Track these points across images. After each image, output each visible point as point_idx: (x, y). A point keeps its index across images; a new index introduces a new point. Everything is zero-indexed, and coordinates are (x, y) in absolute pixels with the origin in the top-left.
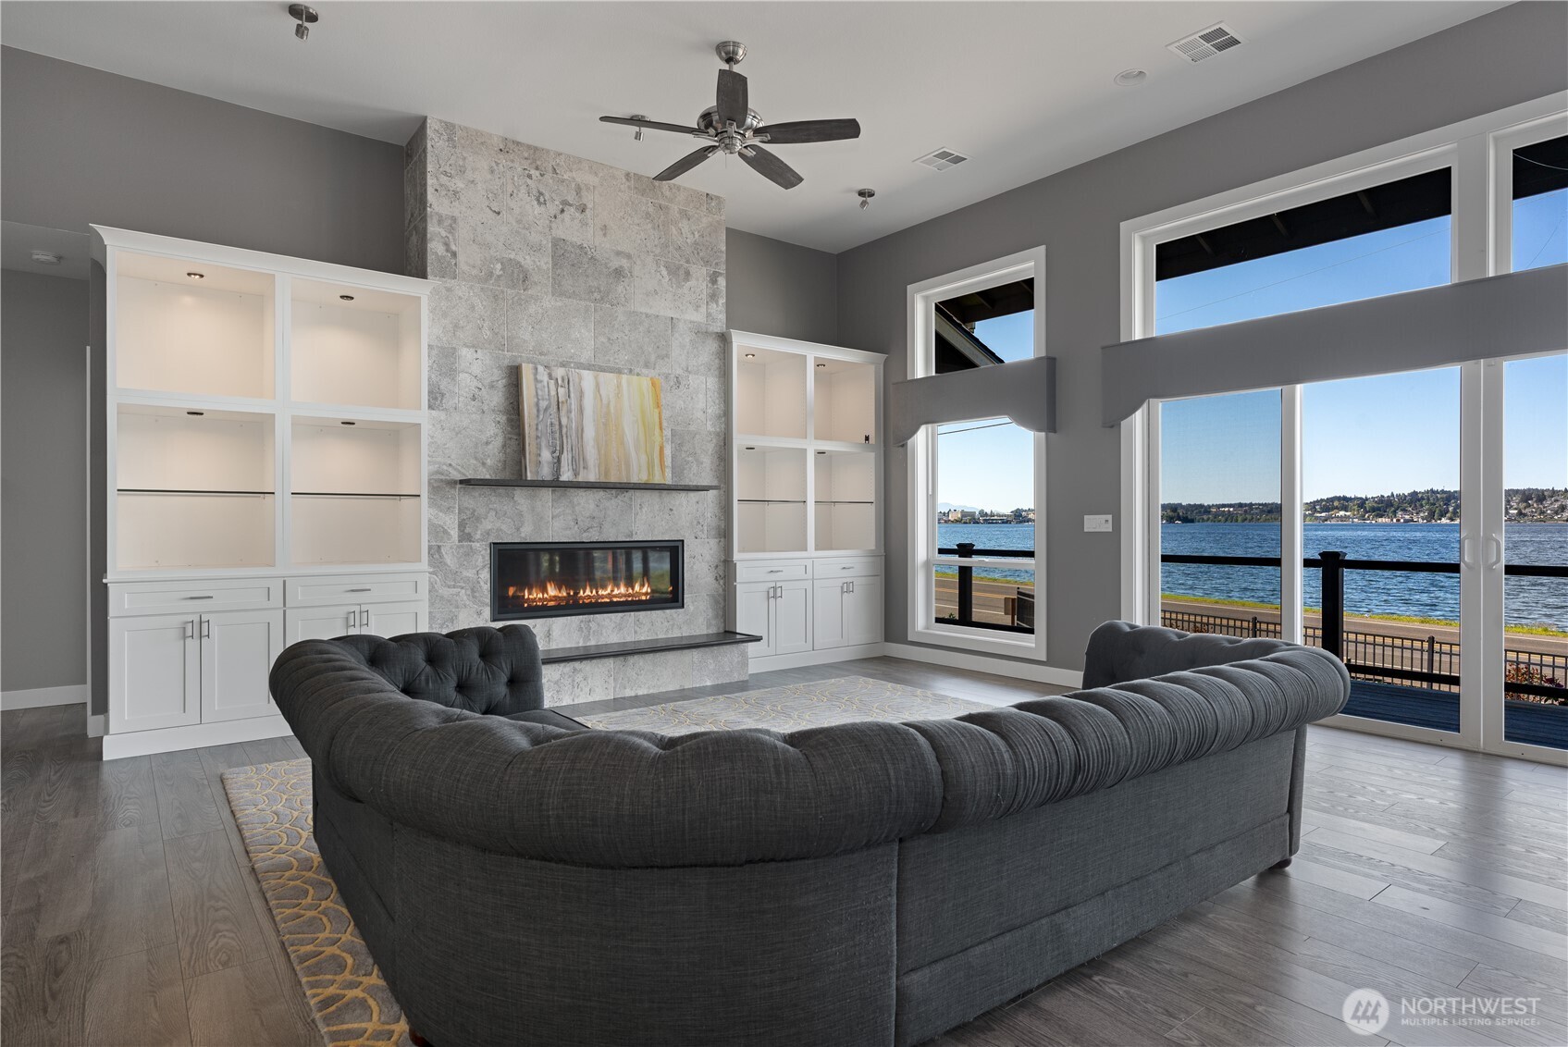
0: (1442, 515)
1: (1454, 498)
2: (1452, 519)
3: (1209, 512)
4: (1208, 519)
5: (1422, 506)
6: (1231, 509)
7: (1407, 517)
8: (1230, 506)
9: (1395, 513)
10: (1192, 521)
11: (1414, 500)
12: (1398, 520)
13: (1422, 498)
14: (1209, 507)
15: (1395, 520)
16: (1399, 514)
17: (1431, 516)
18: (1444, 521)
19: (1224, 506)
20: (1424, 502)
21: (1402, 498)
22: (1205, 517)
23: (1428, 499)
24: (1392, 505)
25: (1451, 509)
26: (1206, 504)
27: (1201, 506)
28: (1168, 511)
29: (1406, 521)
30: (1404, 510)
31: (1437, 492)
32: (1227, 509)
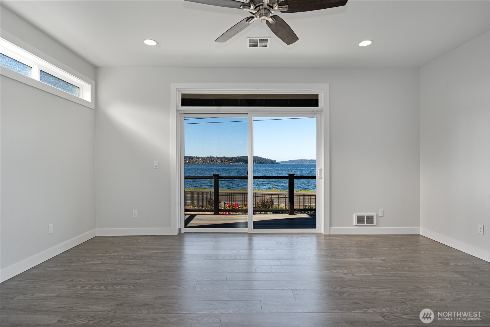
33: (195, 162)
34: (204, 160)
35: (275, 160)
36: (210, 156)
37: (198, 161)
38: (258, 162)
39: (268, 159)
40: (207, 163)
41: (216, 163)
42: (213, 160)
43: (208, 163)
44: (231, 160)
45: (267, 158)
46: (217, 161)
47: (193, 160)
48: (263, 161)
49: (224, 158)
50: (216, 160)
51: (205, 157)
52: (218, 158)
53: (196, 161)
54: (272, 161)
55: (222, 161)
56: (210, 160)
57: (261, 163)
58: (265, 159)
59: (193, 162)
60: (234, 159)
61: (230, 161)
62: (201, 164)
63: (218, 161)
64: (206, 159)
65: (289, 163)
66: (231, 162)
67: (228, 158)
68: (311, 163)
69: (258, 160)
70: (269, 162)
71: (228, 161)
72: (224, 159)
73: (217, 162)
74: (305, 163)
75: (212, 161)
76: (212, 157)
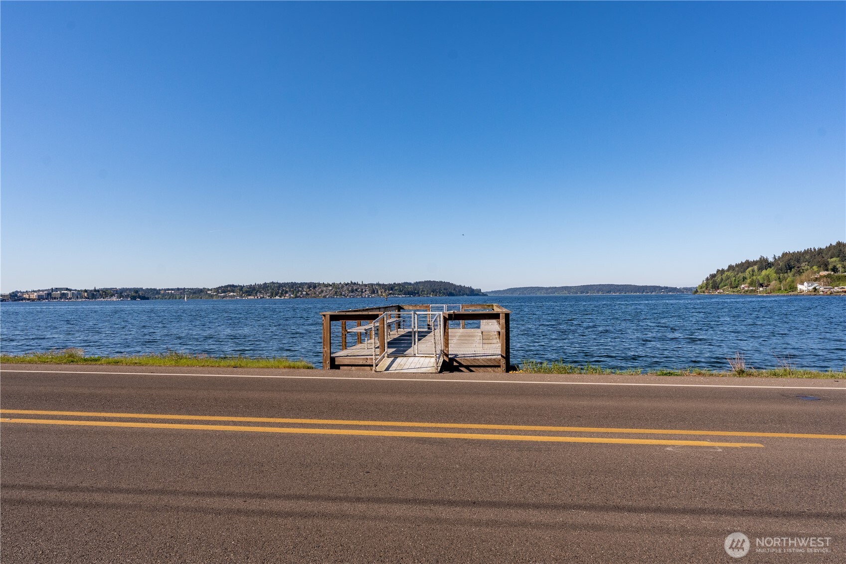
0: (276, 295)
1: (282, 286)
2: (280, 297)
3: (160, 293)
4: (159, 297)
5: (268, 290)
6: (173, 292)
7: (262, 296)
8: (172, 290)
9: (256, 293)
10: (148, 299)
11: (265, 287)
13: (268, 286)
14: (160, 290)
15: (256, 297)
16: (258, 294)
17: (271, 296)
18: (277, 297)
19: (168, 289)
20: (269, 288)
21: (260, 286)
22: (157, 296)
23: (271, 287)
24: (255, 290)
25: (280, 291)
26: (157, 288)
27: (155, 290)
28: (132, 292)
29: (261, 298)
30: (260, 292)
31: (275, 283)
32: (170, 292)
33: (320, 294)
34: (338, 290)
35: (478, 288)
36: (350, 282)
37: (326, 292)
38: (444, 293)
39: (466, 286)
40: (344, 295)
41: (361, 295)
42: (356, 290)
43: (346, 295)
44: (392, 290)
45: (463, 285)
46: (362, 292)
47: (317, 289)
48: (454, 290)
49: (378, 285)
50: (362, 289)
51: (341, 283)
52: (366, 285)
53: (322, 291)
54: (474, 289)
55: (373, 292)
56: (350, 289)
57: (451, 294)
58: (458, 286)
59: (315, 293)
60: (396, 288)
61: (389, 290)
62: (331, 297)
63: (366, 291)
64: (343, 287)
65: (507, 293)
66: (391, 293)
67: (386, 285)
68: (549, 293)
69: (445, 289)
70: (468, 292)
71: (385, 291)
72: (377, 287)
73: (364, 294)
74: (539, 294)
75: (352, 291)
76: (355, 283)
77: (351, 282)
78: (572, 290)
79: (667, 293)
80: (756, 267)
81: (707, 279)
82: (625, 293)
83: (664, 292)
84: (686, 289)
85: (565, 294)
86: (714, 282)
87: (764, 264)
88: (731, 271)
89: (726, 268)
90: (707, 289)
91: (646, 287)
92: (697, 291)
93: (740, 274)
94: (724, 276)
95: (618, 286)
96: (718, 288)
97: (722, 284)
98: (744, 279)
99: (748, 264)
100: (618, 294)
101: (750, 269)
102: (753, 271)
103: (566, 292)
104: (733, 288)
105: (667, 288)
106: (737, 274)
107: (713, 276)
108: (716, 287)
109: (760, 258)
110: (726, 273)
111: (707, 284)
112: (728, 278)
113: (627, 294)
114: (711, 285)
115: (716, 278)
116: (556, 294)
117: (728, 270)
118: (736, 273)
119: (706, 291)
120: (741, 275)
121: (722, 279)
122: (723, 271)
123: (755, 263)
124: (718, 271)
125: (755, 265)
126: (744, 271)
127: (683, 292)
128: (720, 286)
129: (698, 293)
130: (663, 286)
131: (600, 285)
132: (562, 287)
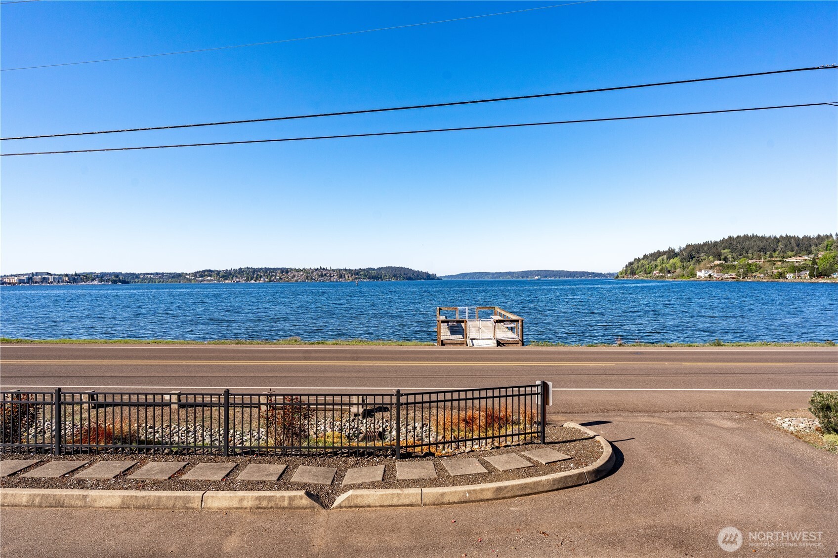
0: (252, 279)
1: (257, 271)
2: (255, 281)
3: (139, 277)
4: (138, 281)
5: (243, 275)
6: (152, 276)
7: (238, 280)
8: (151, 274)
9: (232, 278)
10: (128, 283)
11: (240, 272)
12: (234, 281)
13: (244, 271)
14: (139, 274)
15: (232, 282)
16: (234, 278)
17: (247, 280)
18: (253, 281)
19: (148, 274)
20: (244, 273)
21: (235, 271)
22: (136, 280)
23: (246, 272)
24: (231, 274)
25: (255, 276)
26: (137, 273)
27: (134, 274)
28: (113, 277)
29: (237, 282)
30: (236, 277)
31: (250, 268)
32: (149, 276)
33: (292, 278)
34: (309, 275)
35: (434, 273)
36: (319, 268)
37: (298, 277)
38: (404, 278)
39: (423, 271)
40: (314, 280)
41: (330, 279)
42: (325, 275)
43: (316, 279)
44: (357, 274)
45: (420, 271)
46: (331, 277)
47: (289, 274)
48: (413, 274)
49: (345, 270)
50: (331, 274)
51: (311, 269)
52: (334, 271)
53: (294, 276)
54: (430, 274)
55: (341, 277)
56: (319, 274)
57: (410, 279)
58: (416, 272)
59: (288, 278)
60: (361, 273)
61: (355, 275)
62: (303, 281)
63: (334, 276)
64: (313, 272)
65: (459, 278)
66: (357, 278)
67: (352, 270)
68: (495, 278)
69: (404, 274)
70: (425, 277)
71: (352, 276)
72: (344, 273)
73: (332, 279)
74: (486, 279)
75: (322, 276)
76: (324, 269)
77: (321, 268)
78: (515, 275)
79: (594, 278)
80: (665, 257)
81: (626, 266)
82: (559, 278)
83: (591, 277)
84: (609, 274)
85: (509, 278)
86: (632, 269)
87: (671, 254)
88: (645, 260)
89: (641, 257)
90: (626, 274)
91: (577, 272)
92: (618, 277)
93: (652, 262)
94: (640, 264)
95: (553, 271)
96: (635, 274)
97: (638, 271)
98: (656, 266)
99: (659, 254)
100: (553, 278)
101: (661, 258)
102: (663, 260)
103: (510, 277)
104: (647, 274)
105: (594, 273)
106: (651, 262)
107: (631, 264)
108: (633, 273)
109: (669, 249)
110: (642, 261)
111: (626, 271)
112: (643, 265)
113: (561, 279)
114: (629, 271)
115: (633, 266)
116: (501, 279)
117: (643, 259)
118: (649, 262)
119: (625, 277)
120: (654, 263)
121: (638, 267)
122: (638, 260)
123: (664, 253)
124: (635, 259)
125: (665, 255)
126: (656, 260)
127: (607, 277)
128: (637, 272)
129: (619, 278)
130: (591, 272)
131: (538, 271)
132: (506, 273)
